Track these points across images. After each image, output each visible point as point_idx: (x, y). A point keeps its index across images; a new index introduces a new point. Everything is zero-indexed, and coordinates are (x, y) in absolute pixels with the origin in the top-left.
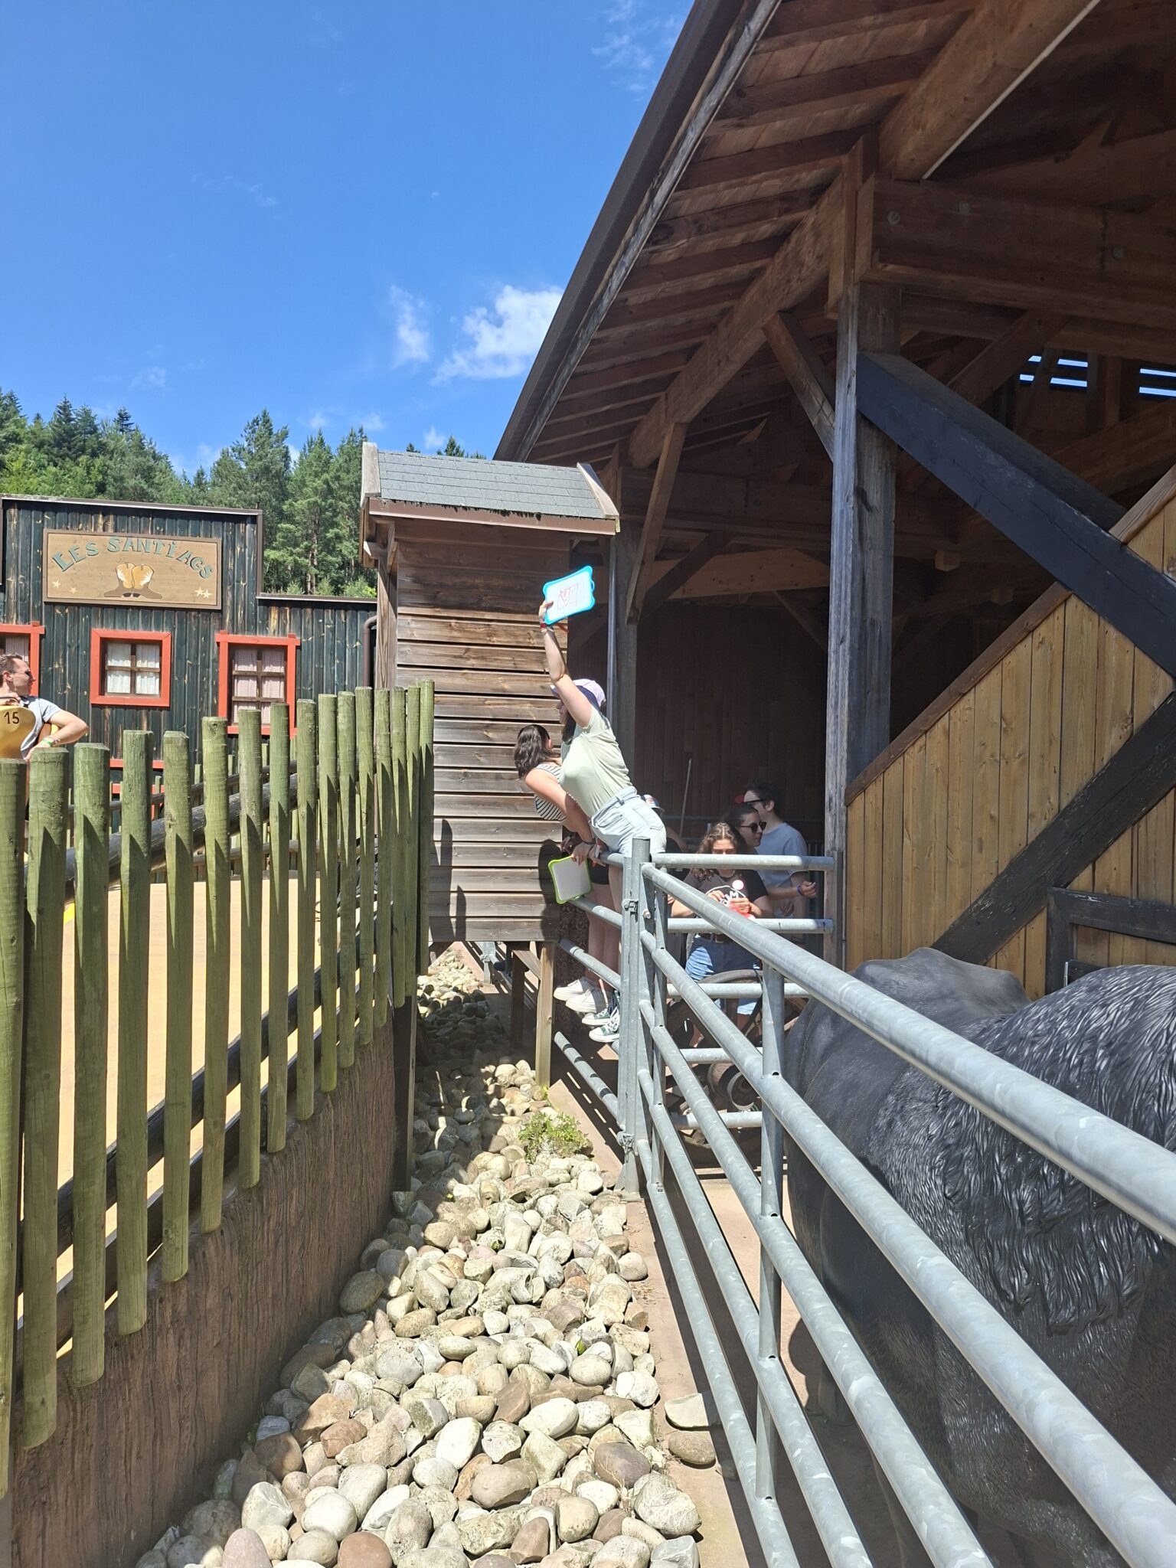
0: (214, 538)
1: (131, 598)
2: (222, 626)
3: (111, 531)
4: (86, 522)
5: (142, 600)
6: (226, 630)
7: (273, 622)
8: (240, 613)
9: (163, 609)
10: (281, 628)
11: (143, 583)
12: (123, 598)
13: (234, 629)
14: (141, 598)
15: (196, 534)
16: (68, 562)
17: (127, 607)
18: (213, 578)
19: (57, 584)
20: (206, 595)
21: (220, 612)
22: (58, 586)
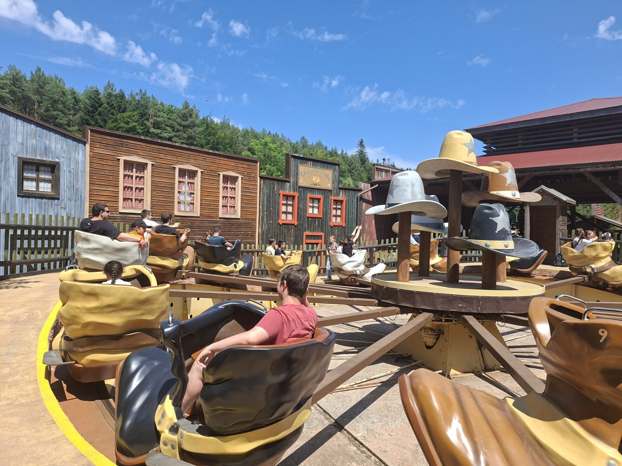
0: (331, 170)
1: (316, 186)
2: (332, 195)
3: (311, 166)
4: (307, 163)
5: (317, 187)
6: (333, 196)
7: (341, 194)
8: (335, 191)
9: (321, 189)
10: (342, 195)
11: (318, 182)
12: (314, 186)
13: (334, 196)
14: (317, 186)
15: (328, 168)
16: (303, 175)
17: (314, 189)
18: (331, 181)
19: (301, 181)
20: (329, 186)
21: (331, 190)
22: (302, 182)
